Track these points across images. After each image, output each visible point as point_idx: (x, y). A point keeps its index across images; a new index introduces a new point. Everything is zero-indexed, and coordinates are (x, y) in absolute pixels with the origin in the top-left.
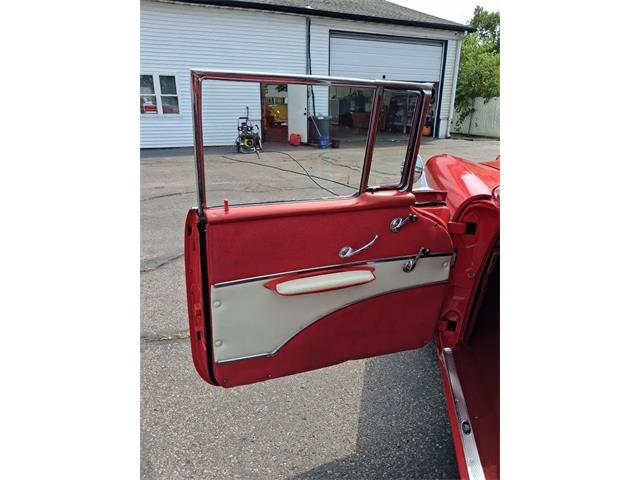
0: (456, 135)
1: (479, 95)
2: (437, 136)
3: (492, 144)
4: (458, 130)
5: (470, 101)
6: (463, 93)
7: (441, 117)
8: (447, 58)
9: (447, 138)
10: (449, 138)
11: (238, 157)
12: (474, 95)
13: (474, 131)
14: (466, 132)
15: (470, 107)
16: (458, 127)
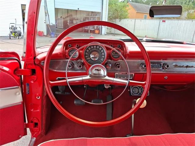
1: (117, 18)
2: (101, 34)
4: (110, 32)
5: (114, 20)
6: (111, 17)
8: (104, 3)
10: (106, 35)
11: (9, 41)
12: (115, 18)
13: (116, 32)
14: (113, 33)
16: (110, 31)
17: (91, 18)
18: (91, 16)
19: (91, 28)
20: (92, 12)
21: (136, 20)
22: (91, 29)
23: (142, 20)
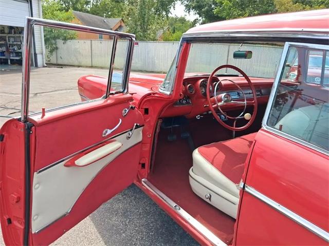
0: (49, 65)
1: (59, 38)
2: (36, 66)
3: (76, 70)
4: (49, 61)
5: (53, 42)
6: (48, 37)
7: (37, 52)
9: (44, 67)
10: (46, 67)
12: (55, 38)
13: (60, 62)
14: (55, 62)
15: (54, 46)
16: (49, 59)
17: (9, 37)
18: (10, 35)
19: (11, 55)
20: (11, 28)
21: (93, 41)
22: (12, 58)
23: (103, 42)
